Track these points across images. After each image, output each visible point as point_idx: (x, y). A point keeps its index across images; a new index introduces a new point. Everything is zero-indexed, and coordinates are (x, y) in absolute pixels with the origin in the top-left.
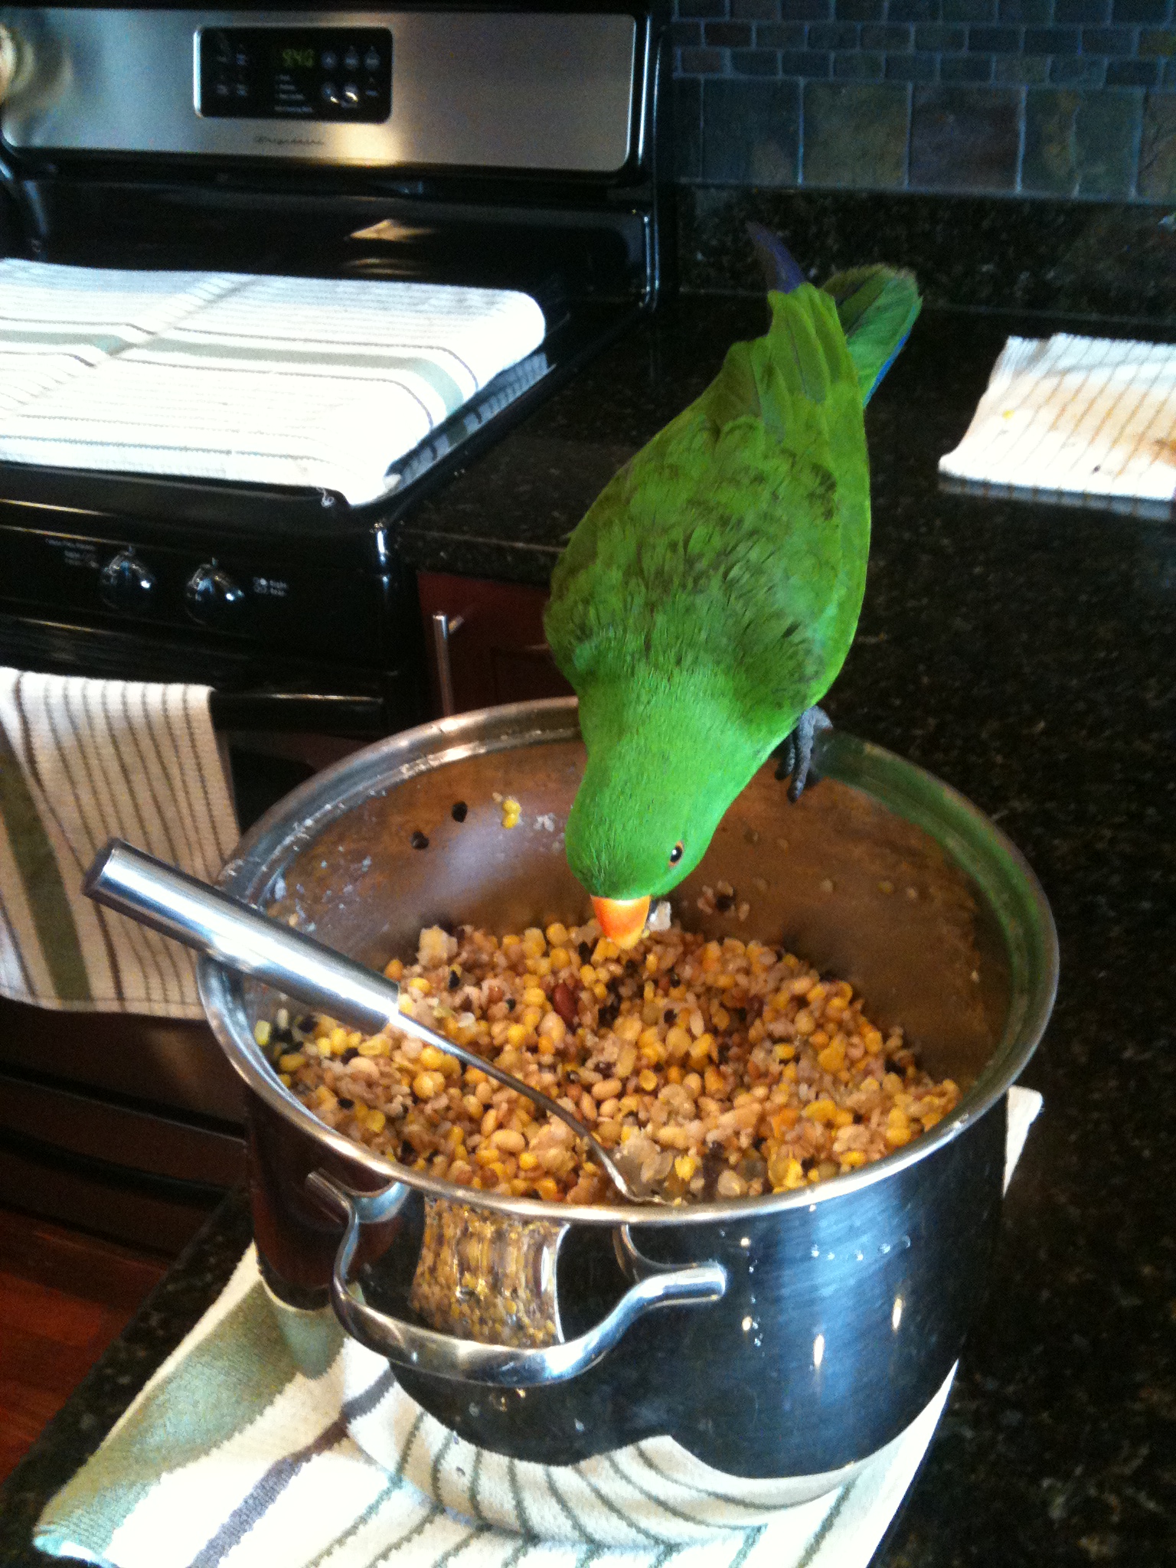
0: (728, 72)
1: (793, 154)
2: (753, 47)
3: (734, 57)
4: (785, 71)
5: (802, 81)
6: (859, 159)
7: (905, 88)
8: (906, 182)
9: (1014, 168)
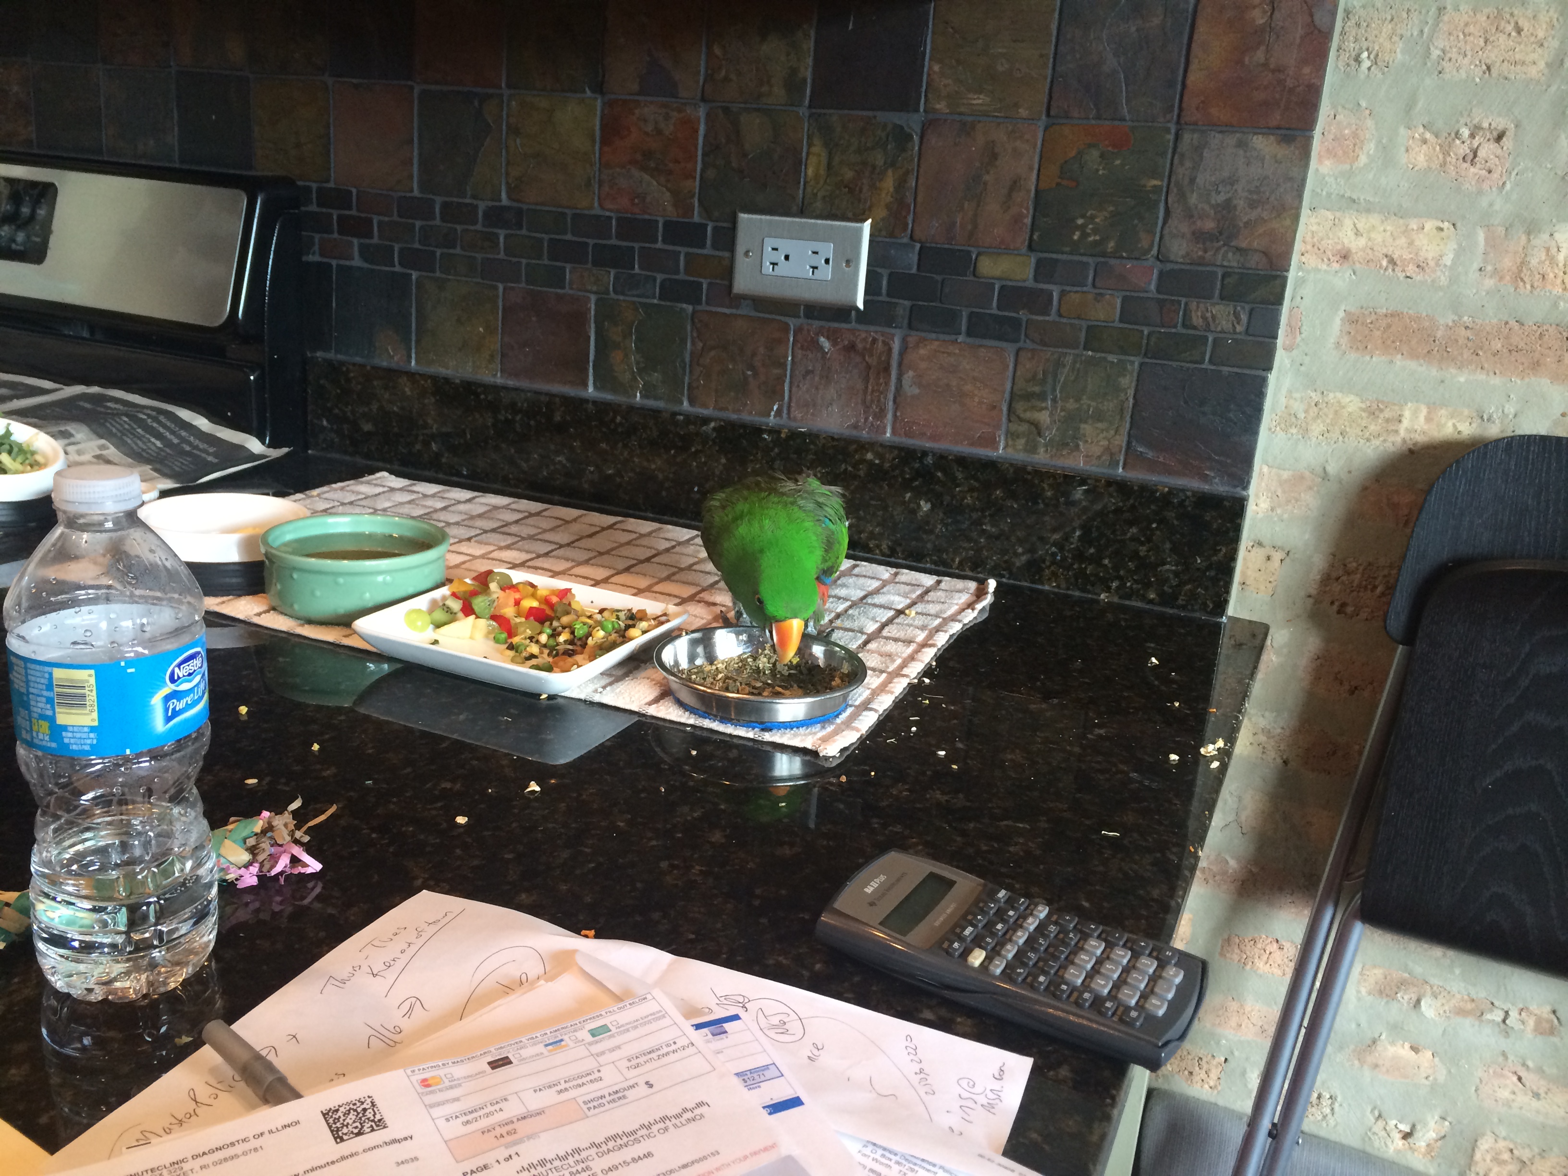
0: (357, 262)
1: (407, 340)
2: (376, 240)
3: (361, 246)
4: (402, 264)
5: (415, 275)
6: (460, 350)
7: (496, 288)
8: (499, 374)
9: (587, 370)
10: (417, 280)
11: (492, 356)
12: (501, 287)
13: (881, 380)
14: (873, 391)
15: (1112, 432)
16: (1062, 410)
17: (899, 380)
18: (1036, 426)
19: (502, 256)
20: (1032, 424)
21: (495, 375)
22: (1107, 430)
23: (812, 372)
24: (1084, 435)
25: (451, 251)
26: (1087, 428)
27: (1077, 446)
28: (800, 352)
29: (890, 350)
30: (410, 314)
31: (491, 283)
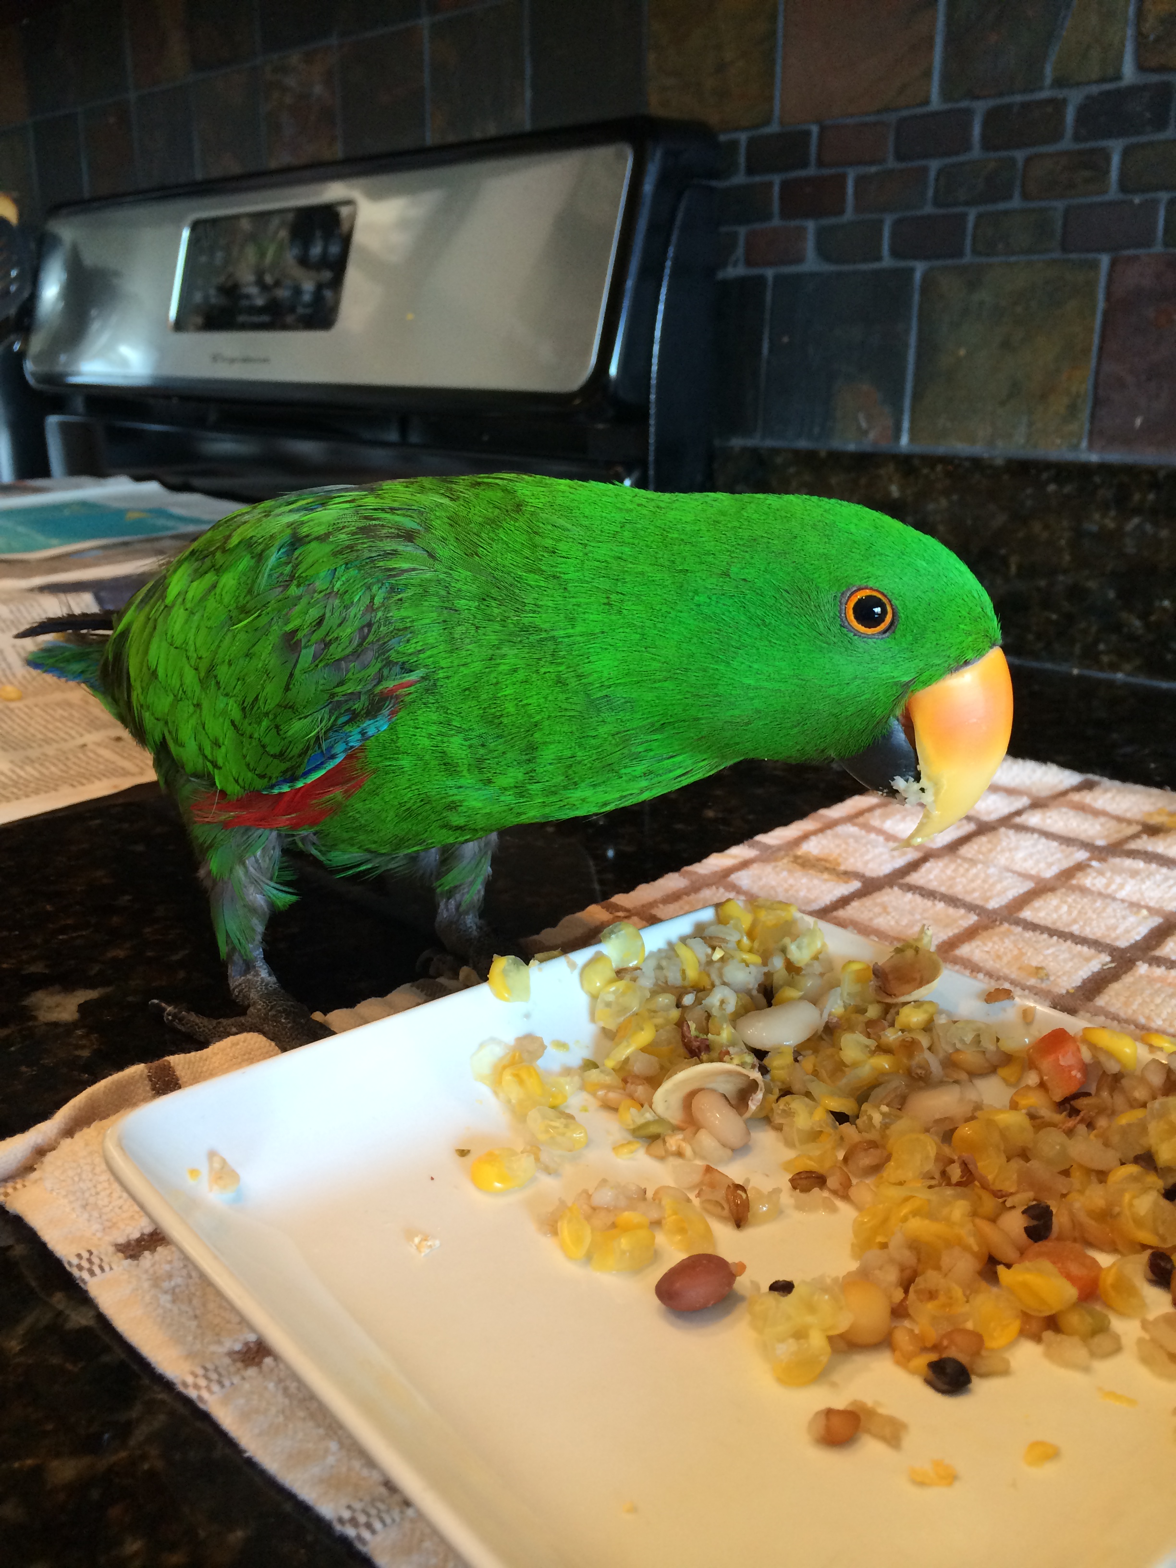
0: (811, 264)
1: (894, 395)
2: (849, 215)
3: (820, 232)
4: (895, 253)
6: (1003, 403)
7: (1093, 265)
8: (1084, 444)
10: (925, 278)
11: (1073, 410)
12: (1105, 260)
19: (1112, 195)
21: (1076, 447)
25: (1001, 206)
30: (906, 345)
31: (1083, 256)
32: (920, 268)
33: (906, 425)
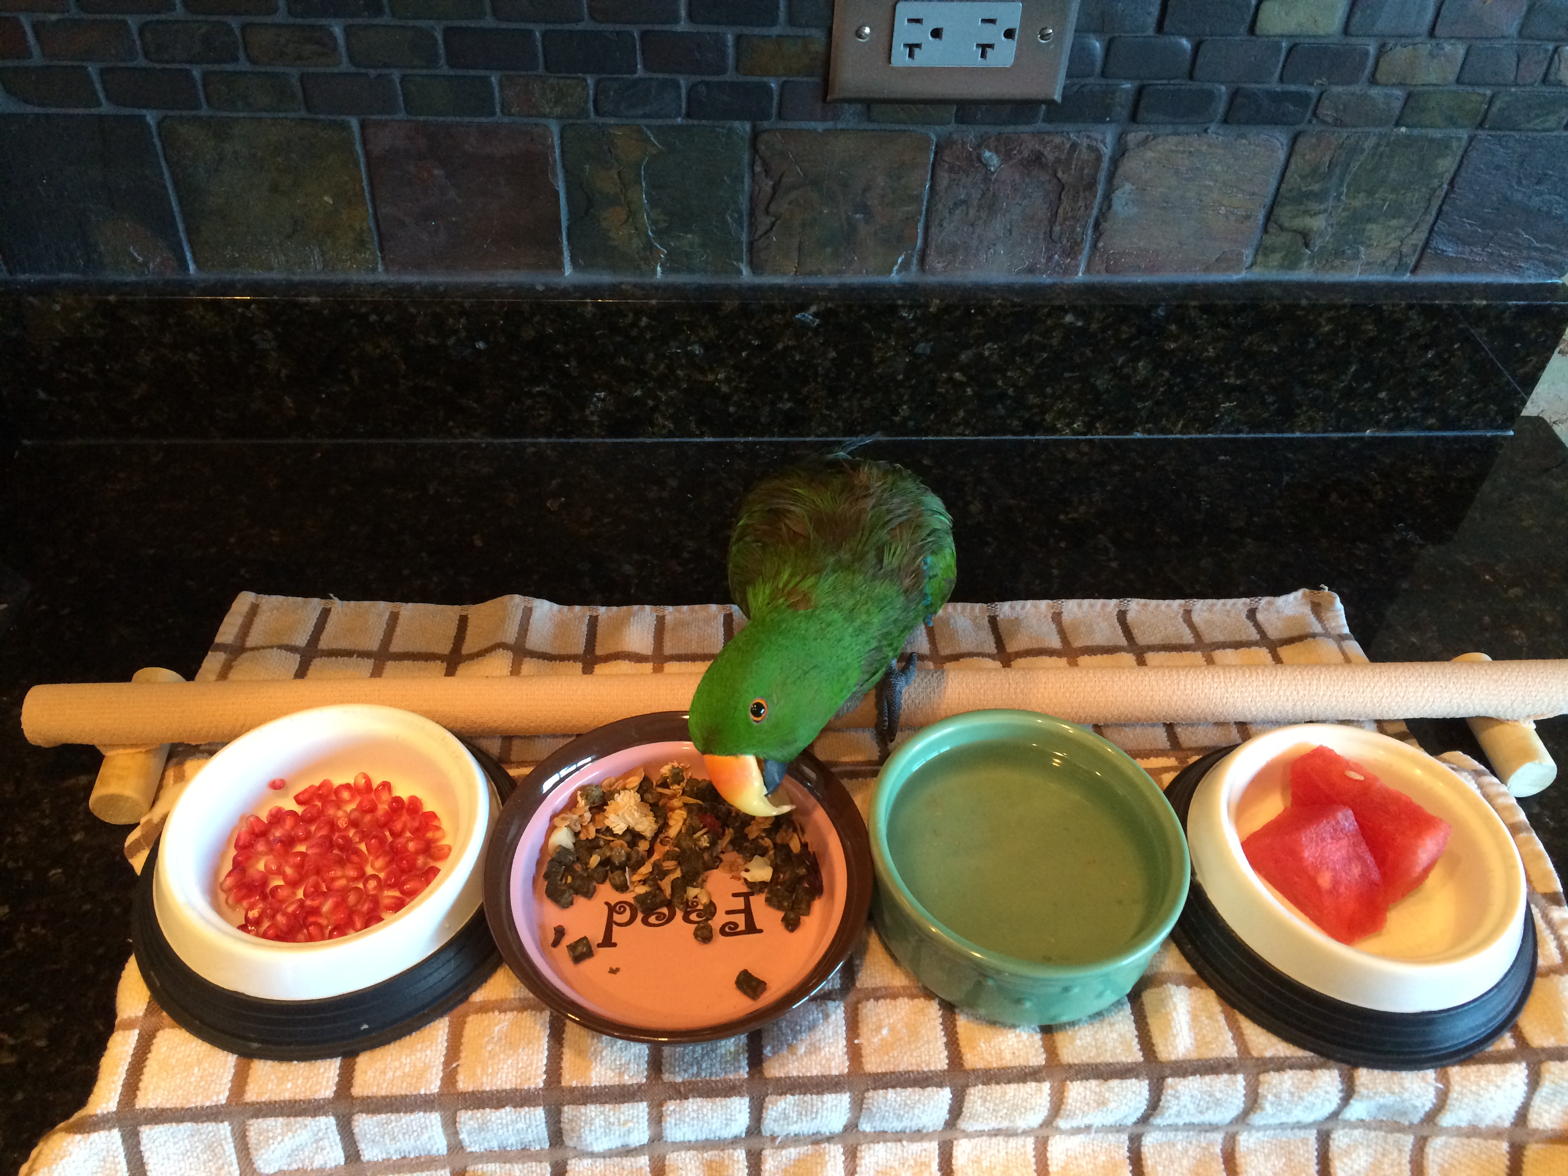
2: (38, 59)
4: (116, 100)
7: (345, 127)
8: (380, 268)
9: (559, 243)
10: (159, 125)
11: (361, 242)
12: (354, 123)
13: (1081, 203)
14: (1065, 219)
15: (1409, 230)
16: (1344, 210)
17: (1108, 197)
18: (1305, 237)
19: (345, 66)
20: (1300, 233)
21: (374, 270)
22: (1402, 228)
23: (964, 202)
24: (1370, 239)
25: (229, 67)
26: (1374, 229)
27: (1358, 252)
28: (946, 175)
29: (1099, 158)
30: (165, 187)
31: (331, 117)
32: (151, 117)
33: (188, 255)
